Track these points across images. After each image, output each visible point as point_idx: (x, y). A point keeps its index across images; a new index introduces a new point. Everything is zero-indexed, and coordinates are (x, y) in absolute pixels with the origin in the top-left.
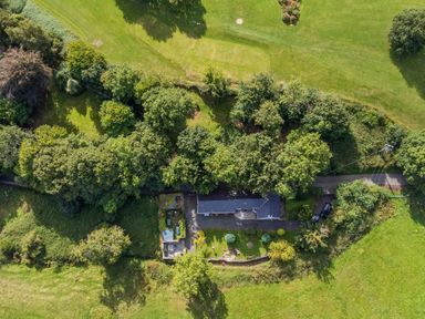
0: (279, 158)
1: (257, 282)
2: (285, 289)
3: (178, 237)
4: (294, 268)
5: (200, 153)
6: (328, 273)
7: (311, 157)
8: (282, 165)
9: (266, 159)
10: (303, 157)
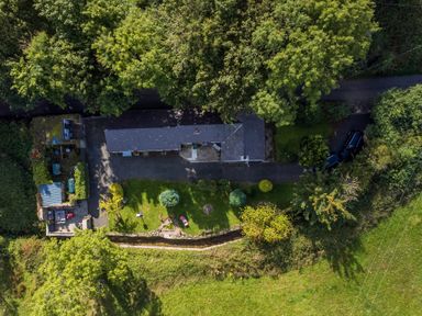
0: (258, 34)
1: (219, 278)
2: (270, 288)
3: (72, 197)
4: (288, 251)
5: (86, 27)
6: (351, 260)
7: (334, 27)
8: (265, 50)
9: (231, 37)
10: (313, 30)
